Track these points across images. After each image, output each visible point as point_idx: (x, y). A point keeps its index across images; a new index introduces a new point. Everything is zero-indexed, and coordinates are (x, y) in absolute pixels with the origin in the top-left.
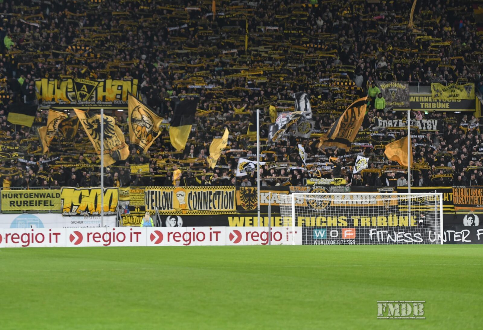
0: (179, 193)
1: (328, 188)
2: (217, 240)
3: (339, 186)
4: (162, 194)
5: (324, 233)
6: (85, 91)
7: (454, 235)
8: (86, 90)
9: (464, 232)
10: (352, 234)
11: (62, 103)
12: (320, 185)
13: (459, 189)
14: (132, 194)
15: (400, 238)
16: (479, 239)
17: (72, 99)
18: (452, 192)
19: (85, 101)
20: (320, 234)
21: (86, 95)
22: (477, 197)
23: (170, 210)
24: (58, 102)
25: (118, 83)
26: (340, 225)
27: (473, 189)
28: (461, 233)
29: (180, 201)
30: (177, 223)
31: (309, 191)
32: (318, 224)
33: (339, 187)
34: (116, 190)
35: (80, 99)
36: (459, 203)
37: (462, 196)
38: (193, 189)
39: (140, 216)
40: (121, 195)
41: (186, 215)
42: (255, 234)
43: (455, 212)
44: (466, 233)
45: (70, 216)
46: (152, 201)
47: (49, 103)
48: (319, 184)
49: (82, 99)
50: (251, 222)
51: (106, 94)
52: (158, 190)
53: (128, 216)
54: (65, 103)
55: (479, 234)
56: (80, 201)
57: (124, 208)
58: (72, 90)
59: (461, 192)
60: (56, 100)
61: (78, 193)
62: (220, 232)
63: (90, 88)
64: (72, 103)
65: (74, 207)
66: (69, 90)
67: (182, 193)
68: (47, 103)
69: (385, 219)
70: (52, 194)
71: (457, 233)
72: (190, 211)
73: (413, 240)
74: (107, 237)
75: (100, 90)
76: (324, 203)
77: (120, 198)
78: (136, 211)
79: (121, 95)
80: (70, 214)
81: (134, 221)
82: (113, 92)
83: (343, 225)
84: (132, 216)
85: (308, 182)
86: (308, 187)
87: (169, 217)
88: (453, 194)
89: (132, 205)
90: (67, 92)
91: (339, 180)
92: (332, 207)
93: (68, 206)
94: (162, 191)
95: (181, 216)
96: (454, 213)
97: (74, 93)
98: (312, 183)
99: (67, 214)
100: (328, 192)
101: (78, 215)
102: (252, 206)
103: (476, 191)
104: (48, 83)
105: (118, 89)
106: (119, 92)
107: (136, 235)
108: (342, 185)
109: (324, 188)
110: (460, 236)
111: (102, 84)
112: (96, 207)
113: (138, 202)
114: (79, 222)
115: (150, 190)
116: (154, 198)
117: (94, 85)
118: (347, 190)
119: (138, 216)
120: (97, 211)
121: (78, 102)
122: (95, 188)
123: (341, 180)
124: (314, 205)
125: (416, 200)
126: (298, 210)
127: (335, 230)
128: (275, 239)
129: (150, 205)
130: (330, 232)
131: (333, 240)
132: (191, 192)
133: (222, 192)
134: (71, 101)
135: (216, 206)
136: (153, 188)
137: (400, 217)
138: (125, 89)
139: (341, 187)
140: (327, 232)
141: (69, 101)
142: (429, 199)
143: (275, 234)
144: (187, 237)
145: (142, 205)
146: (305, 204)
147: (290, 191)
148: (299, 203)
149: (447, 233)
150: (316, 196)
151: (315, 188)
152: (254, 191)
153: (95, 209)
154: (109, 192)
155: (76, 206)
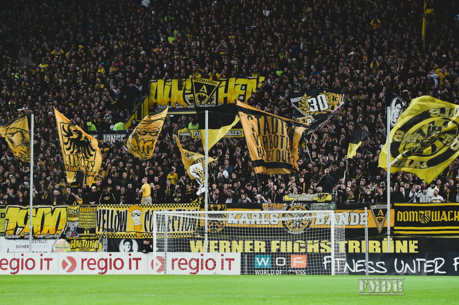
0: (135, 212)
1: (309, 205)
2: (137, 268)
4: (115, 214)
5: (267, 261)
6: (204, 92)
7: (425, 264)
8: (206, 91)
9: (437, 260)
10: (303, 262)
11: (179, 107)
12: (300, 202)
14: (82, 214)
15: (359, 268)
16: (456, 270)
17: (190, 102)
19: (204, 104)
20: (263, 263)
21: (205, 97)
23: (123, 233)
24: (174, 106)
25: (242, 81)
26: (322, 251)
28: (433, 261)
29: (135, 222)
31: (286, 208)
32: (296, 250)
33: (323, 204)
34: (65, 208)
35: (198, 102)
38: (151, 207)
39: (90, 240)
40: (69, 215)
41: (141, 238)
42: (183, 262)
44: (440, 262)
45: (14, 239)
46: (104, 221)
48: (299, 200)
49: (201, 102)
51: (228, 95)
52: (110, 209)
53: (77, 240)
54: (182, 107)
55: (456, 264)
56: (25, 223)
57: (73, 230)
58: (190, 92)
60: (172, 104)
61: (24, 212)
62: (140, 259)
63: (210, 88)
64: (189, 107)
65: (18, 228)
66: (187, 92)
67: (138, 211)
69: (378, 243)
71: (428, 262)
72: (145, 234)
73: (375, 271)
74: (14, 264)
75: (221, 90)
76: (303, 224)
77: (69, 219)
78: (85, 233)
79: (244, 96)
80: (13, 237)
81: (83, 246)
82: (235, 92)
83: (326, 251)
84: (82, 240)
86: (285, 204)
87: (123, 241)
89: (81, 226)
90: (184, 94)
91: (323, 195)
92: (311, 229)
93: (12, 228)
94: (115, 210)
95: (135, 239)
97: (192, 95)
98: (291, 199)
99: (10, 237)
100: (308, 209)
101: (22, 238)
102: (217, 227)
104: (165, 84)
105: (241, 89)
106: (243, 92)
107: (46, 262)
108: (326, 202)
109: (305, 205)
110: (432, 266)
111: (224, 83)
112: (42, 228)
113: (88, 223)
114: (24, 247)
115: (102, 209)
116: (106, 218)
117: (215, 85)
118: (332, 207)
119: (87, 240)
120: (42, 234)
122: (43, 206)
123: (327, 195)
124: (291, 226)
125: (417, 220)
126: (271, 232)
127: (282, 257)
128: (207, 268)
129: (101, 226)
130: (275, 260)
131: (279, 269)
132: (149, 211)
133: (184, 210)
134: (188, 105)
135: (176, 228)
136: (105, 207)
137: (397, 241)
138: (249, 89)
139: (325, 204)
140: (272, 260)
141: (187, 105)
142: (434, 219)
143: (207, 262)
144: (102, 264)
145: (93, 226)
146: (280, 225)
147: (262, 210)
148: (272, 223)
149: (417, 262)
150: (293, 215)
151: (293, 205)
152: (221, 210)
153: (41, 231)
154: (57, 211)
155: (20, 227)
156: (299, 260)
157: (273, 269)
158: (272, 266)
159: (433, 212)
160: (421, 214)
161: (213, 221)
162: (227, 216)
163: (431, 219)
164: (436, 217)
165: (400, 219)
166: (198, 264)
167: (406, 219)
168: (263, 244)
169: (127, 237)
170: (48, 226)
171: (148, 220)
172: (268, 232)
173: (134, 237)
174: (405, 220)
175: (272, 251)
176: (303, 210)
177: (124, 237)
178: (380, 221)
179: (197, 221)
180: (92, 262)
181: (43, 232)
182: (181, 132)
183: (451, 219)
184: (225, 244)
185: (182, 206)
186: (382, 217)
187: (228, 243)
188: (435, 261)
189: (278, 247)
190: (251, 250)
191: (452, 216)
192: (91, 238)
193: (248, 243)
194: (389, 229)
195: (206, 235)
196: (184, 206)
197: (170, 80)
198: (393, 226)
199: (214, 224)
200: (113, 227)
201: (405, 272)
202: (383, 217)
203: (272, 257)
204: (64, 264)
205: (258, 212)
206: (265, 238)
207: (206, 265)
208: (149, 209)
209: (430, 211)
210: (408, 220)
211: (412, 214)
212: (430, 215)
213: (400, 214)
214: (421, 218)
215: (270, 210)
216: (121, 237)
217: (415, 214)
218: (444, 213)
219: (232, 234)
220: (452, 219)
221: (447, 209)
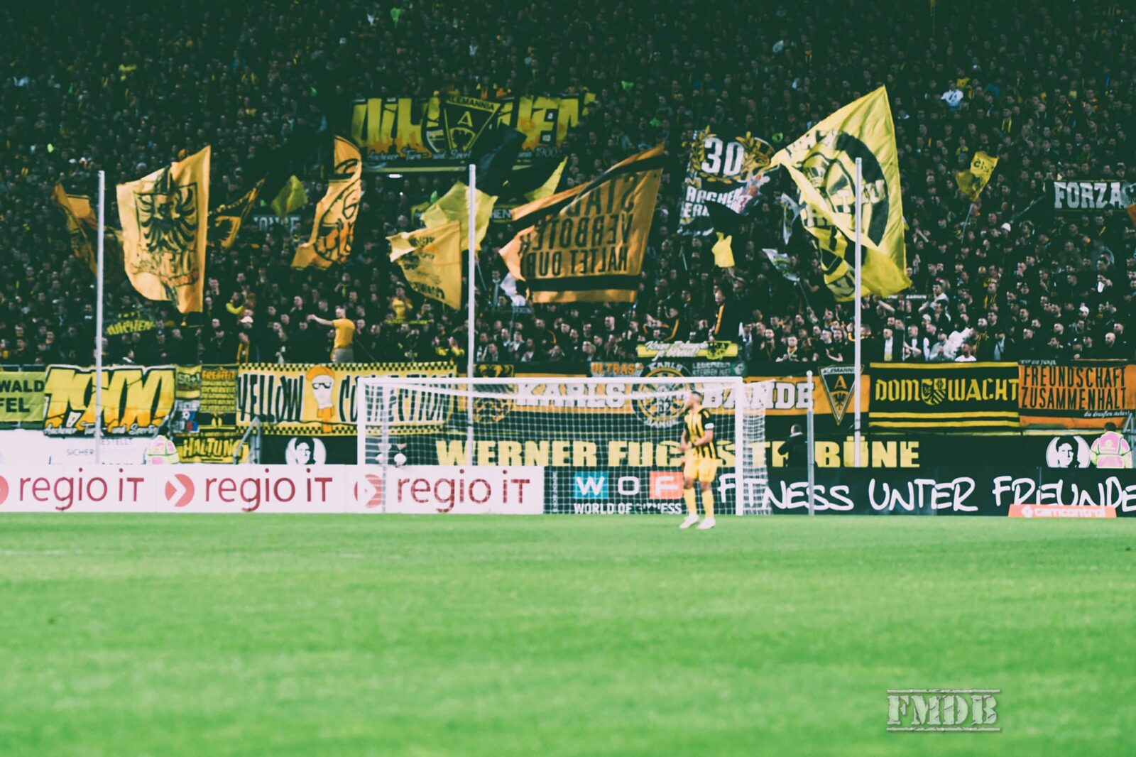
0: (319, 379)
1: (688, 366)
2: (324, 499)
3: (717, 360)
4: (277, 383)
5: (600, 484)
6: (467, 126)
7: (934, 491)
8: (470, 124)
9: (960, 484)
10: (674, 487)
11: (412, 158)
12: (671, 359)
13: (1039, 368)
14: (208, 383)
15: (794, 500)
16: (998, 503)
17: (437, 147)
18: (1017, 377)
19: (467, 151)
20: (591, 488)
21: (469, 135)
22: (1087, 389)
23: (294, 424)
24: (402, 155)
25: (547, 103)
27: (1075, 369)
29: (320, 401)
30: (312, 456)
31: (640, 372)
32: (661, 461)
33: (718, 364)
35: (455, 146)
36: (1038, 407)
37: (1048, 387)
38: (354, 369)
39: (223, 438)
40: (180, 386)
41: (331, 434)
42: (421, 485)
43: (1020, 429)
44: (965, 487)
46: (254, 399)
47: (383, 157)
48: (668, 355)
49: (460, 147)
50: (492, 455)
53: (195, 439)
54: (419, 157)
55: (998, 491)
56: (87, 402)
57: (187, 418)
58: (436, 125)
59: (1043, 376)
60: (399, 151)
61: (83, 380)
62: (330, 480)
63: (479, 118)
64: (436, 157)
65: (72, 414)
66: (430, 124)
67: (325, 379)
68: (377, 158)
69: (834, 447)
70: (26, 383)
71: (940, 486)
72: (340, 427)
73: (827, 505)
74: (64, 489)
76: (675, 406)
77: (179, 394)
78: (214, 425)
79: (553, 133)
80: (61, 431)
81: (210, 451)
82: (534, 126)
83: (724, 462)
84: (206, 438)
85: (642, 351)
86: (638, 365)
87: (293, 441)
88: (1020, 381)
89: (204, 410)
90: (425, 130)
91: (720, 345)
93: (59, 413)
94: (277, 375)
96: (1019, 434)
97: (440, 133)
98: (651, 353)
99: (54, 432)
101: (80, 434)
102: (494, 412)
103: (1083, 374)
104: (383, 109)
105: (546, 119)
106: (549, 126)
107: (131, 484)
108: (725, 359)
109: (680, 367)
110: (947, 495)
111: (508, 107)
113: (220, 402)
114: (85, 452)
115: (249, 373)
116: (257, 393)
117: (491, 110)
118: (737, 370)
119: (218, 438)
121: (450, 155)
123: (727, 346)
124: (652, 411)
125: (917, 398)
126: (609, 423)
127: (630, 475)
128: (472, 499)
129: (248, 409)
130: (617, 482)
131: (625, 502)
132: (348, 377)
133: (424, 376)
134: (434, 152)
135: (406, 414)
136: (256, 369)
137: (874, 444)
138: (563, 119)
139: (722, 364)
140: (611, 482)
141: (430, 154)
142: (953, 396)
143: (472, 485)
144: (250, 490)
145: (229, 410)
146: (628, 409)
147: (590, 375)
148: (612, 405)
149: (916, 487)
150: (656, 387)
151: (656, 366)
152: (502, 375)
153: (120, 420)
154: (154, 377)
155: (76, 411)
156: (669, 482)
157: (612, 501)
158: (611, 495)
159: (950, 382)
160: (925, 385)
161: (486, 399)
162: (515, 390)
163: (946, 395)
164: (956, 390)
165: (881, 395)
166: (453, 492)
167: (894, 396)
168: (592, 448)
169: (302, 434)
170: (136, 409)
171: (347, 397)
172: (602, 423)
173: (316, 432)
174: (891, 399)
175: (610, 464)
176: (676, 375)
177: (296, 433)
178: (840, 399)
179: (452, 400)
180: (228, 485)
181: (123, 421)
182: (417, 211)
183: (988, 395)
184: (510, 448)
185: (420, 368)
186: (843, 392)
187: (516, 446)
188: (954, 484)
189: (623, 455)
190: (566, 461)
191: (991, 389)
192: (227, 434)
193: (559, 445)
194: (858, 417)
195: (470, 429)
196: (423, 368)
197: (394, 100)
198: (866, 409)
199: (488, 406)
200: (273, 412)
201: (891, 508)
202: (846, 393)
203: (611, 475)
204: (170, 491)
205: (579, 380)
206: (597, 436)
207: (471, 493)
208: (350, 373)
209: (944, 380)
210: (897, 397)
211: (906, 385)
212: (944, 387)
213: (881, 386)
214: (926, 395)
215: (606, 375)
216: (290, 433)
217: (914, 385)
218: (974, 383)
219: (526, 428)
220: (991, 396)
221: (979, 374)
